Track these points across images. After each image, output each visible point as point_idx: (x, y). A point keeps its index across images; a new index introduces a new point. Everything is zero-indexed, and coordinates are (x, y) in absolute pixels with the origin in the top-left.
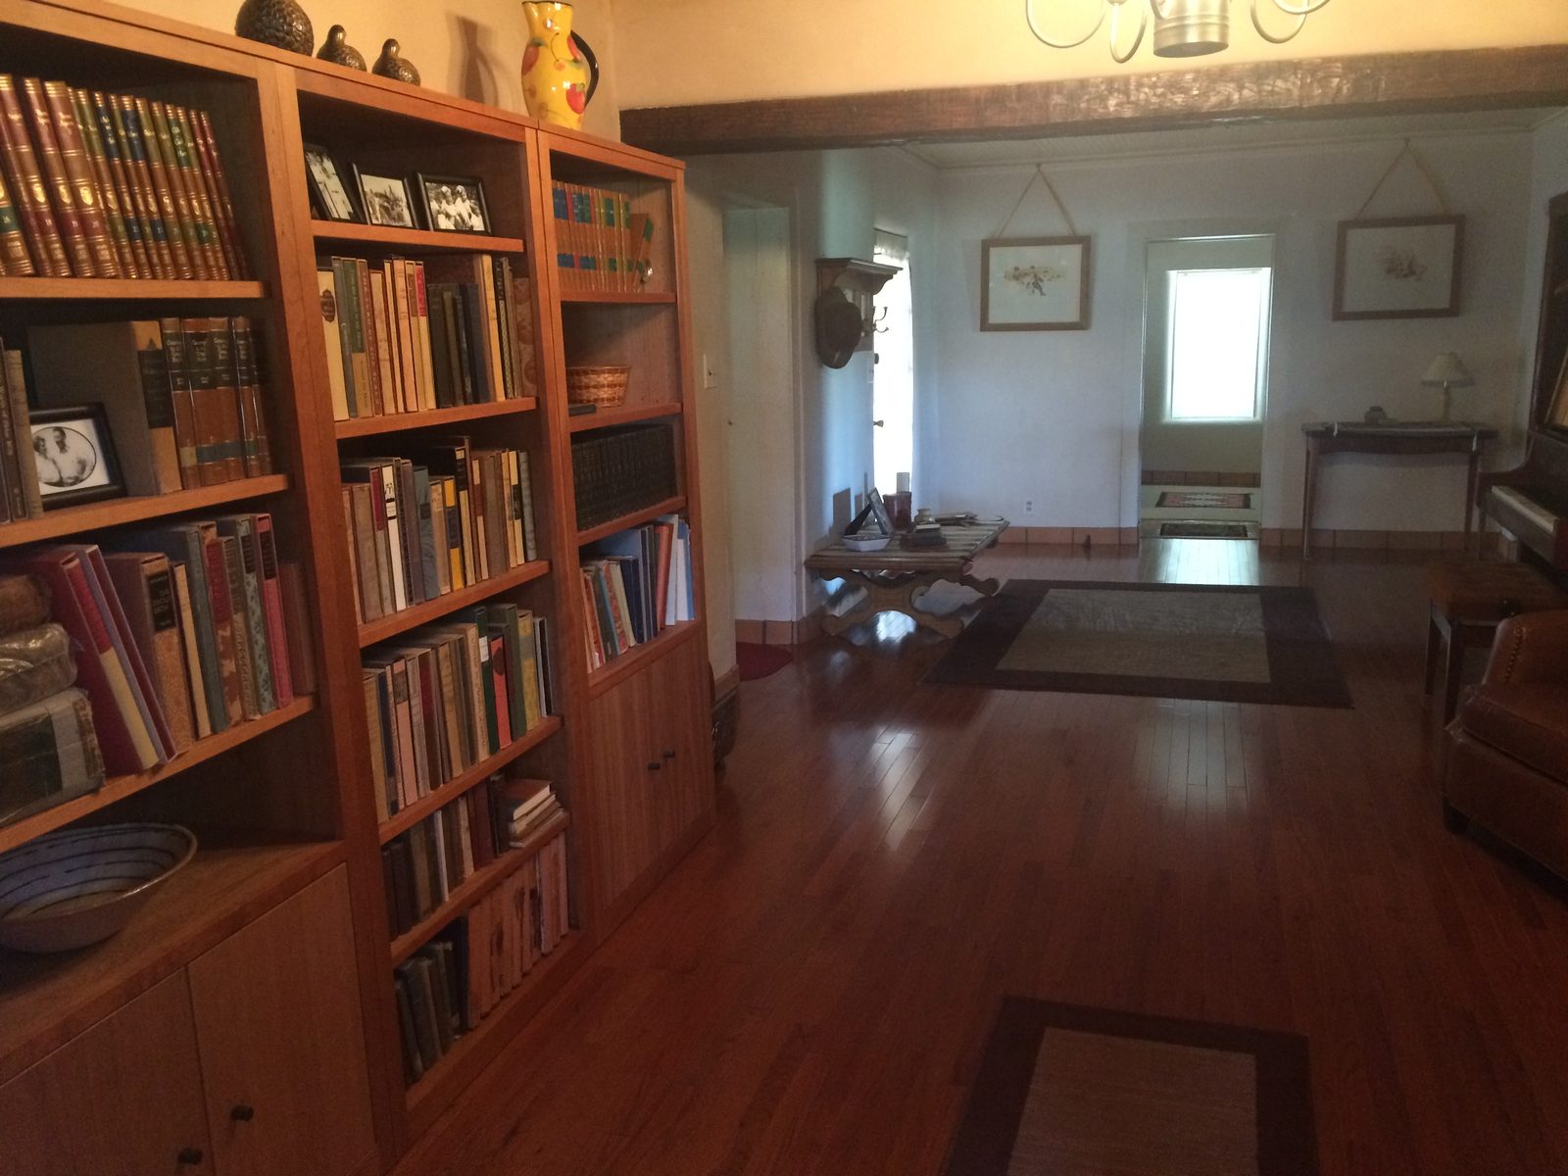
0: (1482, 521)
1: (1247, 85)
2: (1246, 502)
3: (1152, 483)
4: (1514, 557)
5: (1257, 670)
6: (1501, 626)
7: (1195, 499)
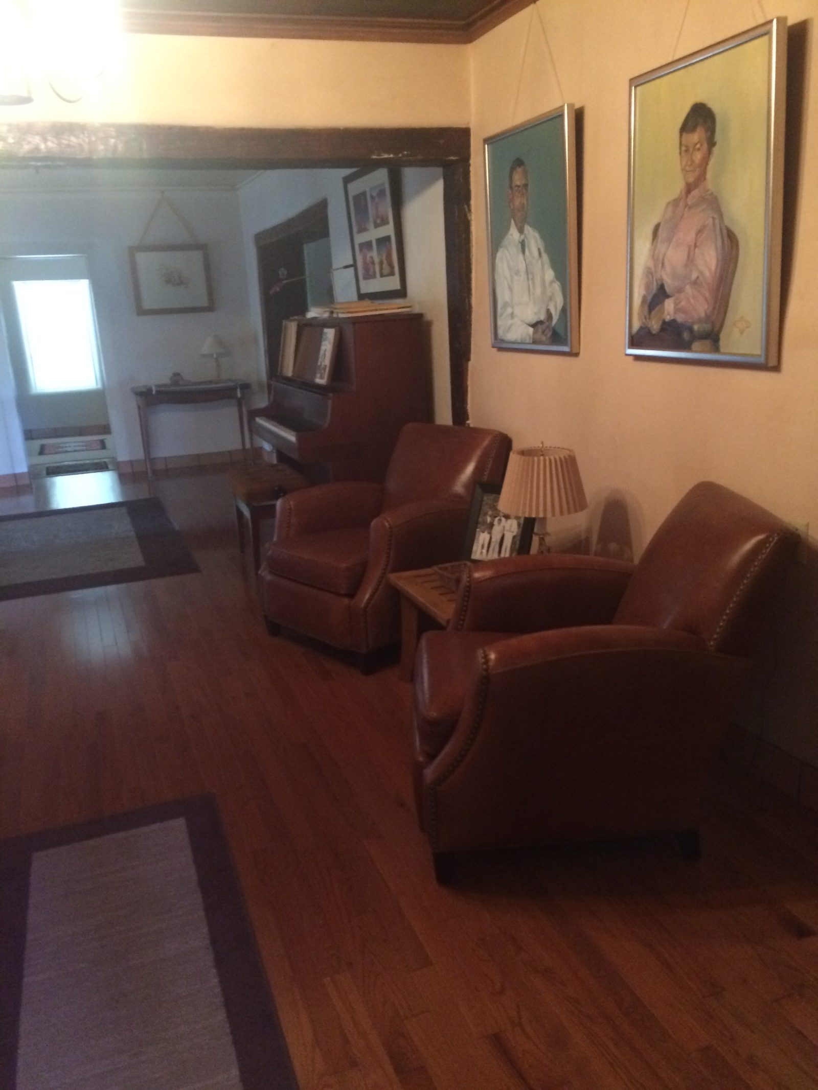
0: (251, 439)
1: (49, 138)
2: (103, 445)
3: (32, 439)
4: (275, 461)
5: (134, 558)
6: (279, 503)
7: (66, 447)
